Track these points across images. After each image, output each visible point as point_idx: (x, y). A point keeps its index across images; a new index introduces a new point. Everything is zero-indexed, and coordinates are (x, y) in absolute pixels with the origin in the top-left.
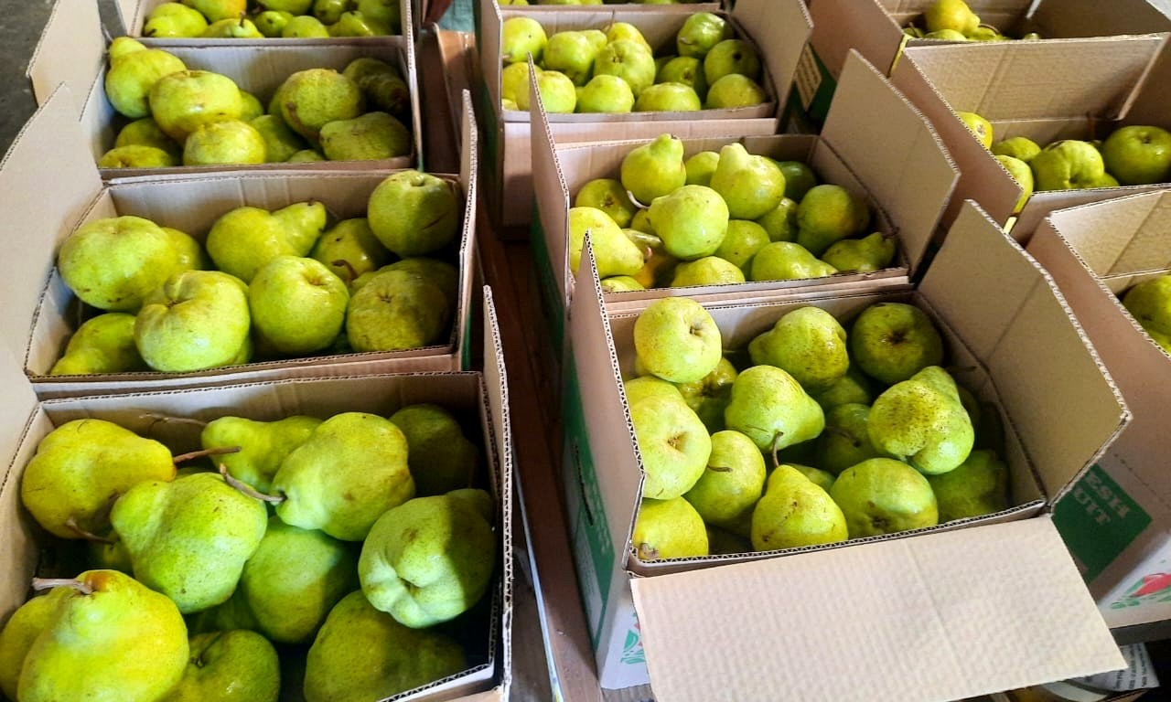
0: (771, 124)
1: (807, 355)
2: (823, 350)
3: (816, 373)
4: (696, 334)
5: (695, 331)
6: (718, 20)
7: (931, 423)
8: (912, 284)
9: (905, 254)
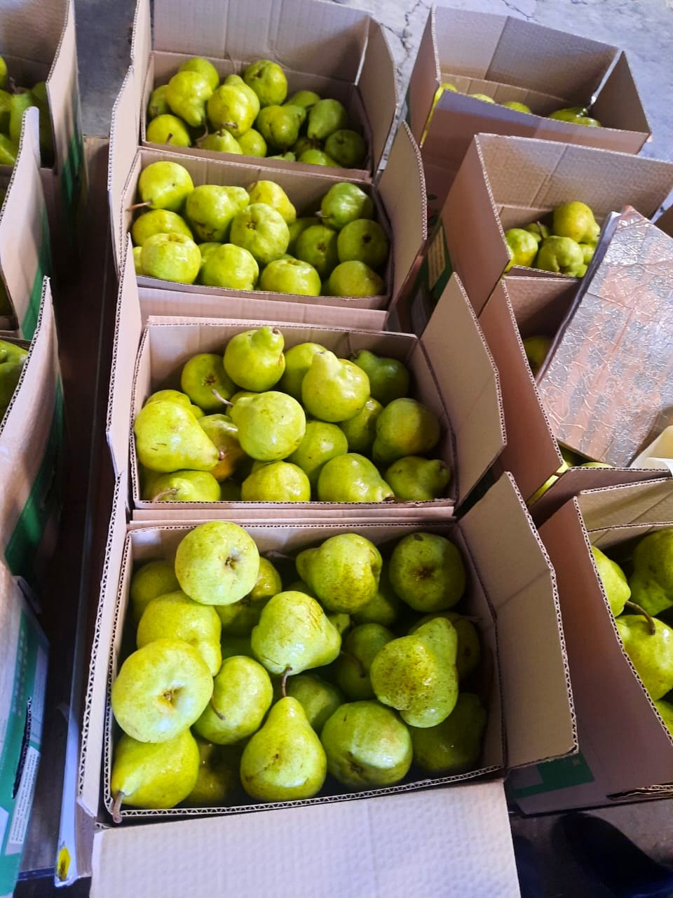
0: (382, 315)
1: (337, 588)
2: (351, 586)
3: (342, 603)
4: (232, 566)
5: (231, 562)
6: (361, 193)
7: (417, 692)
8: (455, 517)
9: (458, 485)
